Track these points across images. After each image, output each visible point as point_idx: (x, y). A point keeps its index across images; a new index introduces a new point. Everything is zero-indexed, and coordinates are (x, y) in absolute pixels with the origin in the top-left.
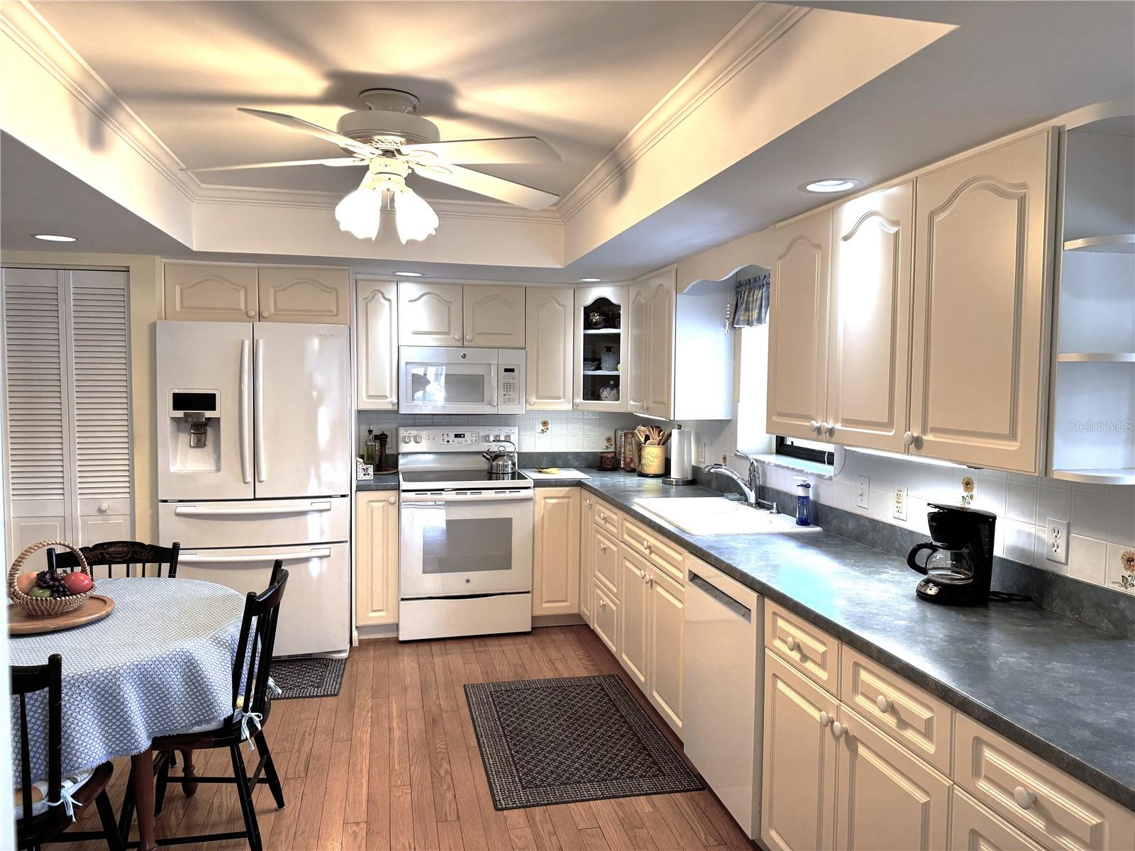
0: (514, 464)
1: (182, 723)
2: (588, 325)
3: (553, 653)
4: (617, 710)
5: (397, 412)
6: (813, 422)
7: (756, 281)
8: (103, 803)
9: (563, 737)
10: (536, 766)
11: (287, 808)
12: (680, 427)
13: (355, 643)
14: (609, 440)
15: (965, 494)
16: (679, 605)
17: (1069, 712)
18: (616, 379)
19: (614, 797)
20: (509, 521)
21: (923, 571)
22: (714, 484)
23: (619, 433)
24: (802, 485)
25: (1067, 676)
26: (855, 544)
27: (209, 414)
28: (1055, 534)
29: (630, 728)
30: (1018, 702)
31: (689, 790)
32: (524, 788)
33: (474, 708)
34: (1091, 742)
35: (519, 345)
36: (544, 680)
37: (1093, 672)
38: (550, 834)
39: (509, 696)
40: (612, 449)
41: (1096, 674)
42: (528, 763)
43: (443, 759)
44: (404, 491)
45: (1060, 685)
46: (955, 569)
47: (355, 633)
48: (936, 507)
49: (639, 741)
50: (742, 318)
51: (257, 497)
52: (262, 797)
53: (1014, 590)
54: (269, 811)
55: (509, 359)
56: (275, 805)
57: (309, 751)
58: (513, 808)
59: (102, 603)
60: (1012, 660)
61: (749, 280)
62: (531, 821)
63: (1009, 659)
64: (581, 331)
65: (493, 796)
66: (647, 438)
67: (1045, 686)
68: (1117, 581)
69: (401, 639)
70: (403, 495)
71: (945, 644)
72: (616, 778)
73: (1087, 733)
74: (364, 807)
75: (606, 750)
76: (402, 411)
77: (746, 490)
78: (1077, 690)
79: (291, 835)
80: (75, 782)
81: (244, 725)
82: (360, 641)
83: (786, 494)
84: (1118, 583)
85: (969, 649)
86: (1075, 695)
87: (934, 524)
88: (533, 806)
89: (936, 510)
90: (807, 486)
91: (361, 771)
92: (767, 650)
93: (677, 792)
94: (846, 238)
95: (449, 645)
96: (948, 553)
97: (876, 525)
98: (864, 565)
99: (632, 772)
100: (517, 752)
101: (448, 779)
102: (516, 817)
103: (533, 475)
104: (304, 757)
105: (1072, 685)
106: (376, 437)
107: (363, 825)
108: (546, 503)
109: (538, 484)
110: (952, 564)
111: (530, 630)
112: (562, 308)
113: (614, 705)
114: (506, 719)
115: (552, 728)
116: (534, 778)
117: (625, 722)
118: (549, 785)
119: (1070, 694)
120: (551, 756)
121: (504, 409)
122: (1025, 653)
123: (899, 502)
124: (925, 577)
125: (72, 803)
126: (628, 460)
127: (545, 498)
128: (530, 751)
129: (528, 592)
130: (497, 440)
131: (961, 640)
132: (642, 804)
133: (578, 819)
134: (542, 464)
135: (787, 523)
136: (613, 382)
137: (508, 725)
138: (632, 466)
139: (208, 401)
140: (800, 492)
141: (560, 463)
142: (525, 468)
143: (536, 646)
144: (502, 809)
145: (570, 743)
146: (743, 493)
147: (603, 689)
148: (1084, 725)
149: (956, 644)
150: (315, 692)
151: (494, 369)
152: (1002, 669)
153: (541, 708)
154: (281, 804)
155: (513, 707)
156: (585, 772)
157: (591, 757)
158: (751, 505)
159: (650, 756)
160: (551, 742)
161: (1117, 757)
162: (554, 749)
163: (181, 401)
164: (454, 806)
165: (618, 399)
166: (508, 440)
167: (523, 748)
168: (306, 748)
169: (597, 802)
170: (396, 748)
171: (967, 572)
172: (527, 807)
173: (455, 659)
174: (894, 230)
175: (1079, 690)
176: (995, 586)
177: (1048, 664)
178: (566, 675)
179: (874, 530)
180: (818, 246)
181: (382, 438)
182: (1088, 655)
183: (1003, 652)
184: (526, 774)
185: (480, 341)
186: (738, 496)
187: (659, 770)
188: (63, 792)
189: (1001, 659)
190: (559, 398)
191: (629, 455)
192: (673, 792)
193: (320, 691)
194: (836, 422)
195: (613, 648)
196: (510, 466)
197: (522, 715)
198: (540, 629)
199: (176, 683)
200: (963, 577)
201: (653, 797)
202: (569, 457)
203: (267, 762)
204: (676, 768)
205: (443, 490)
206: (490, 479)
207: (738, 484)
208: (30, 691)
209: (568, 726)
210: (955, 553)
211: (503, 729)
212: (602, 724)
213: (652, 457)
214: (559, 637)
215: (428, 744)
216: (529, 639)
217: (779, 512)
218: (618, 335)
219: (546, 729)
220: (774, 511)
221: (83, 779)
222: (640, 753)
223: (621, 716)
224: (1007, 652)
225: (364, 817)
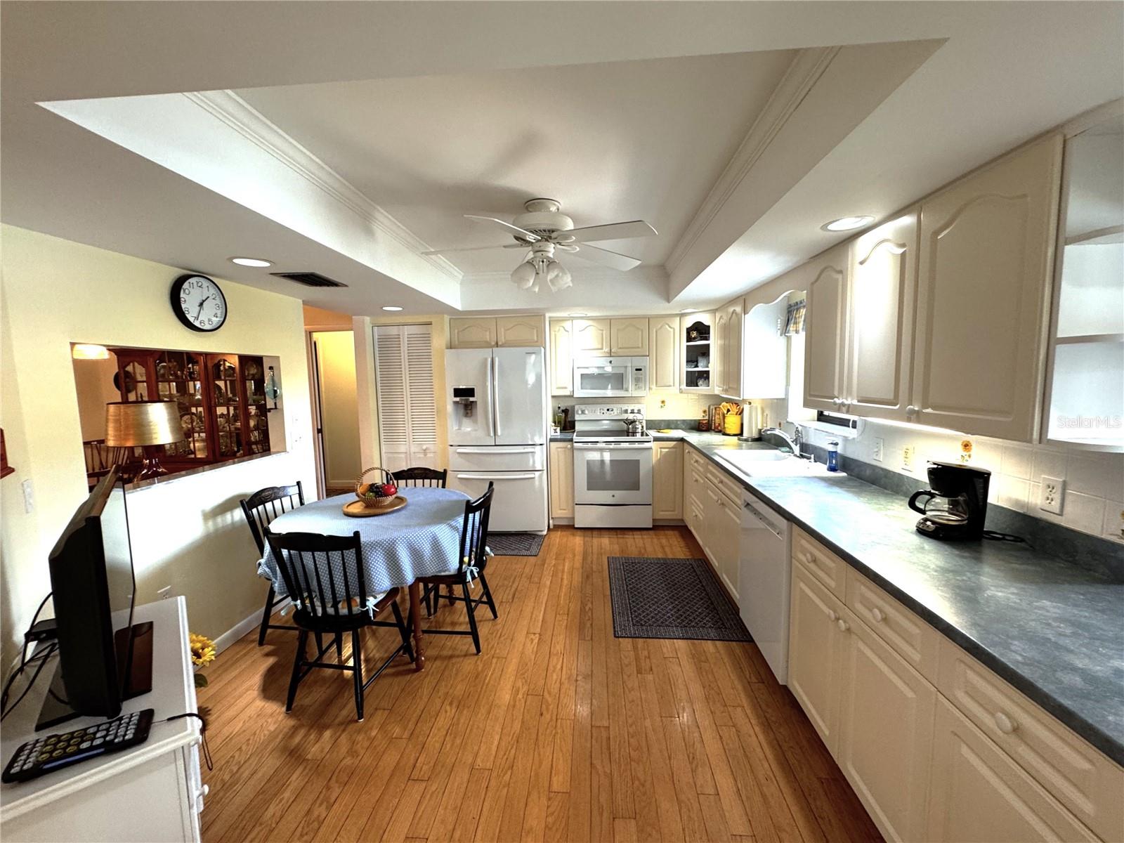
0: (643, 427)
1: (431, 570)
2: (689, 339)
3: (664, 541)
4: (700, 582)
5: (572, 396)
6: (836, 399)
7: (801, 303)
8: (395, 607)
9: (663, 595)
10: (643, 612)
11: (499, 620)
12: (750, 403)
13: (551, 527)
14: (705, 412)
15: (964, 454)
16: (738, 521)
17: (1058, 654)
18: (708, 372)
19: (690, 639)
20: (638, 461)
21: (923, 512)
22: (773, 441)
23: (712, 407)
24: (832, 444)
25: (1057, 615)
26: (870, 486)
27: (471, 399)
28: (1050, 489)
29: (707, 594)
30: (1003, 637)
31: (742, 641)
32: (634, 625)
33: (612, 571)
34: (1081, 689)
35: (645, 354)
36: (656, 559)
37: (1087, 614)
38: (646, 657)
39: (633, 566)
40: (707, 418)
41: (1090, 617)
42: (639, 609)
43: (588, 600)
44: (576, 442)
45: (1049, 624)
46: (952, 512)
47: (551, 522)
48: (935, 464)
49: (712, 603)
50: (791, 329)
51: (497, 444)
52: (483, 612)
53: (1008, 531)
54: (490, 620)
55: (638, 363)
56: (493, 617)
57: (516, 587)
58: (625, 637)
59: (400, 500)
60: (1000, 594)
61: (797, 303)
62: (635, 648)
63: (997, 593)
64: (684, 344)
65: (614, 627)
66: (728, 411)
67: (1033, 624)
68: (1116, 533)
69: (576, 526)
70: (575, 444)
71: (935, 574)
72: (693, 627)
73: (1077, 679)
74: (540, 624)
75: (689, 607)
76: (575, 396)
77: (793, 445)
78: (1068, 631)
79: (499, 635)
80: (375, 598)
81: (468, 574)
82: (554, 526)
83: (821, 449)
84: (1117, 535)
85: (958, 580)
86: (1065, 636)
87: (932, 477)
88: (638, 637)
89: (935, 466)
90: (836, 444)
91: (542, 602)
92: (793, 560)
93: (733, 641)
94: (861, 263)
95: (603, 532)
96: (946, 500)
97: (887, 473)
98: (875, 503)
99: (704, 623)
100: (633, 602)
101: (590, 614)
102: (626, 643)
103: (653, 433)
104: (513, 589)
105: (1062, 625)
106: (563, 411)
107: (537, 635)
108: (661, 452)
109: (656, 439)
110: (949, 508)
111: (651, 527)
112: (672, 330)
113: (699, 579)
114: (629, 581)
115: (656, 589)
116: (641, 620)
117: (705, 590)
118: (650, 625)
119: (1060, 634)
120: (654, 607)
121: (636, 394)
122: (1013, 589)
123: (906, 458)
124: (923, 516)
125: (373, 610)
126: (717, 425)
127: (661, 448)
128: (641, 602)
129: (650, 505)
130: (632, 412)
131: (952, 571)
132: (709, 646)
133: (665, 650)
134: (660, 426)
135: (822, 469)
136: (705, 376)
137: (630, 584)
138: (719, 428)
139: (470, 392)
140: (831, 448)
141: (673, 426)
142: (650, 429)
143: (654, 537)
144: (618, 637)
145: (667, 600)
146: (791, 448)
147: (693, 568)
148: (1074, 669)
149: (946, 575)
150: (525, 553)
151: (629, 369)
152: (988, 602)
153: (652, 575)
154: (496, 616)
155: (635, 573)
156: (673, 620)
157: (678, 610)
158: (796, 455)
159: (718, 614)
160: (655, 598)
161: (1113, 711)
162: (656, 602)
163: (458, 392)
164: (590, 630)
165: (708, 386)
166: (639, 412)
167: (637, 599)
168: (515, 586)
169: (679, 640)
170: (564, 590)
171: (963, 515)
172: (634, 637)
173: (605, 541)
174: (901, 250)
175: (1071, 631)
176: (988, 526)
177: (1037, 602)
178: (670, 556)
179: (886, 477)
180: (841, 272)
181: (566, 411)
182: (1082, 597)
183: (992, 586)
184: (636, 617)
185: (621, 352)
186: (788, 449)
187: (723, 624)
188: (368, 603)
189: (989, 593)
190: (670, 386)
191: (717, 421)
192: (731, 641)
193: (528, 553)
194: (852, 399)
195: (701, 543)
196: (640, 428)
197: (639, 579)
198: (658, 527)
199: (427, 549)
200: (959, 519)
201: (717, 642)
202: (679, 423)
203: (487, 592)
204: (734, 624)
205: (597, 442)
206: (628, 436)
207: (787, 442)
208: (347, 550)
209: (667, 589)
210: (952, 500)
211: (627, 586)
212: (689, 590)
213: (732, 423)
214: (670, 533)
215: (582, 590)
216: (651, 532)
217: (815, 461)
218: (708, 346)
219: (653, 589)
220: (812, 460)
221: (380, 597)
222: (712, 612)
223: (702, 586)
224: (995, 586)
225: (538, 630)
